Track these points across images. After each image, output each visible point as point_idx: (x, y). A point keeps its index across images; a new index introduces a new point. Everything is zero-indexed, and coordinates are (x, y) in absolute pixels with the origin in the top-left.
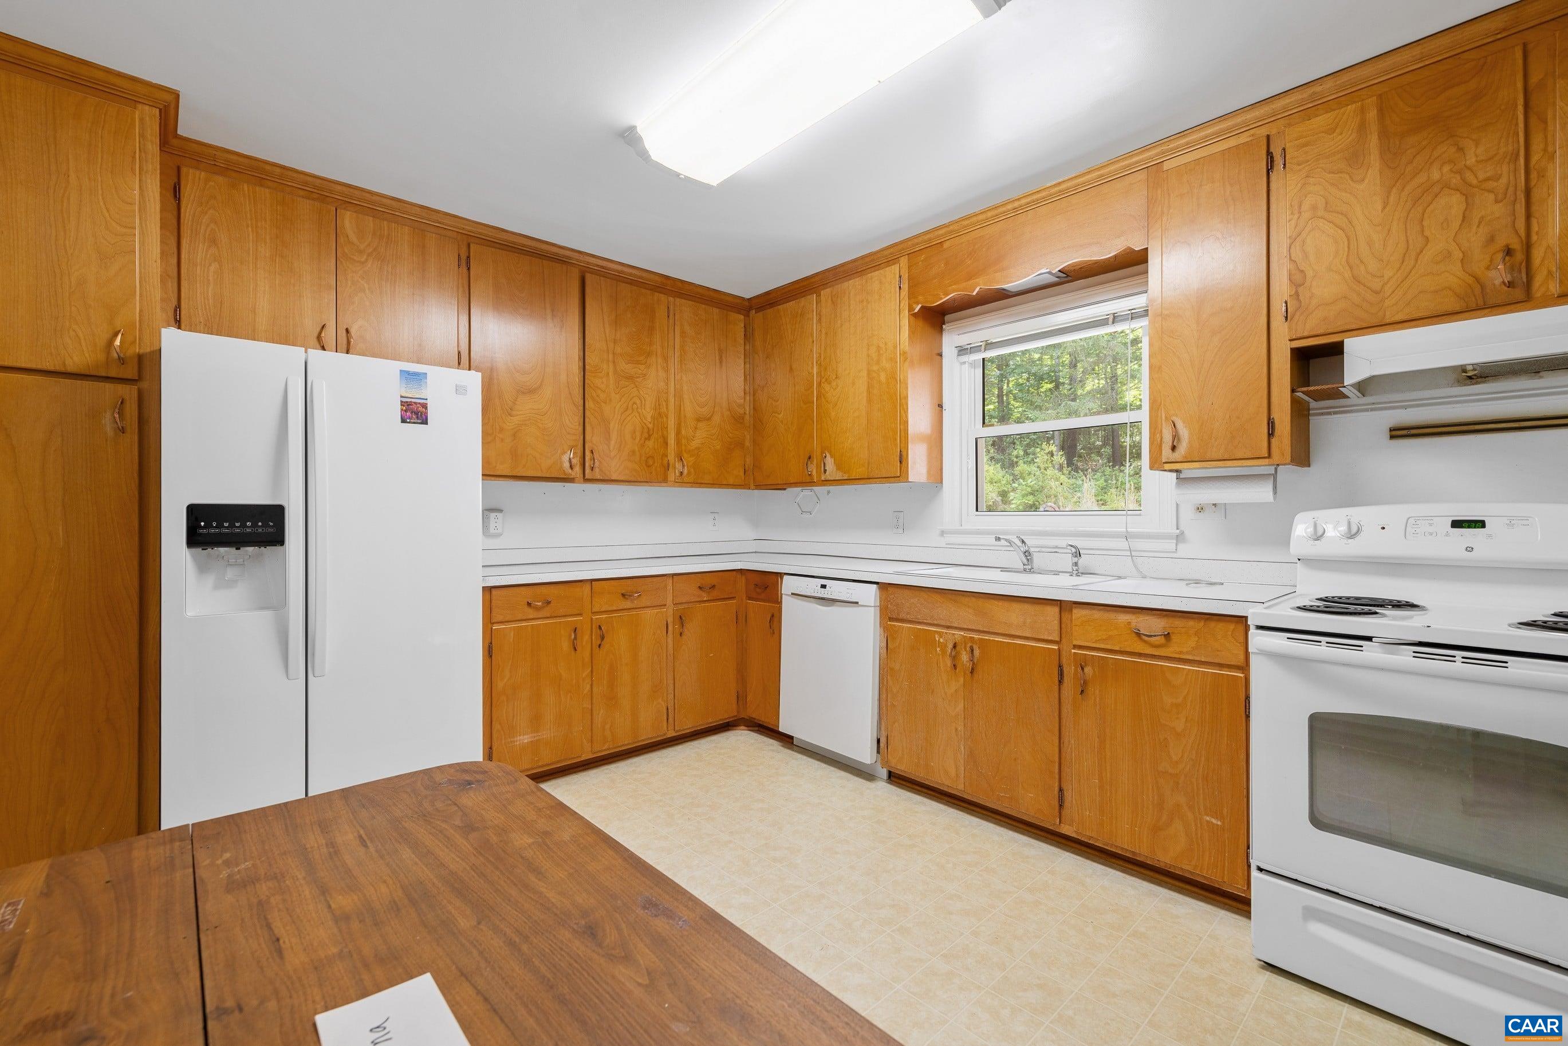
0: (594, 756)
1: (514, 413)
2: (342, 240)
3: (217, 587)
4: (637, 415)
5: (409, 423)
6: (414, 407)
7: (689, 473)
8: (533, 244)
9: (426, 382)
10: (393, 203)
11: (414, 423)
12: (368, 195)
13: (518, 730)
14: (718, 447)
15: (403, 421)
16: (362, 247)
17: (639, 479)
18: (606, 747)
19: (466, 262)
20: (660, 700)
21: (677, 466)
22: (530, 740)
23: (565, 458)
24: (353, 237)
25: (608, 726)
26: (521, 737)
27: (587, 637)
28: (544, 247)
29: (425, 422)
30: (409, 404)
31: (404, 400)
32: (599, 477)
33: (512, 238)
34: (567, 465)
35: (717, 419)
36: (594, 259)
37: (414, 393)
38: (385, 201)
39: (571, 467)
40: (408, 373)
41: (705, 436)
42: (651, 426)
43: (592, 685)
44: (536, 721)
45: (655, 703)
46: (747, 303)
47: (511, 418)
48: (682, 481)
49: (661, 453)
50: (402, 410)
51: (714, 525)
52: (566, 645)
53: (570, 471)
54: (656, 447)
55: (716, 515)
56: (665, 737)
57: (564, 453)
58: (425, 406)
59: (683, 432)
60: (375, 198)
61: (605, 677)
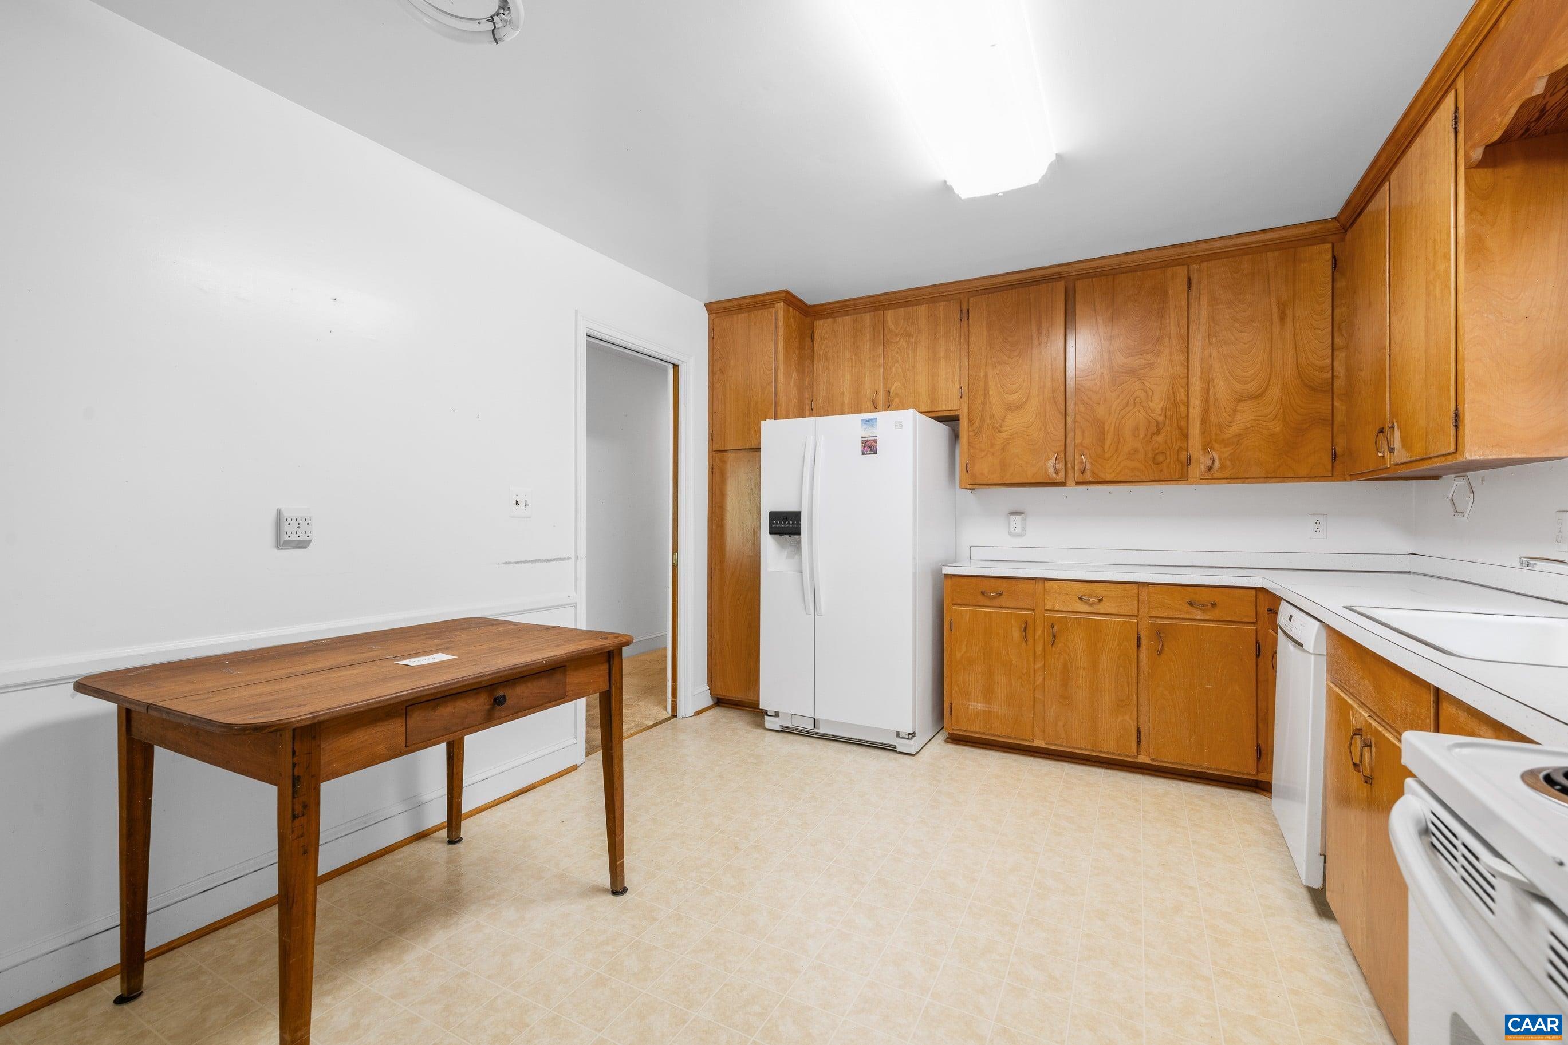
0: (1045, 747)
1: (1002, 429)
2: (886, 332)
3: (787, 557)
4: (1141, 409)
5: (866, 454)
6: (869, 442)
7: (1222, 467)
8: (1018, 276)
9: (877, 425)
10: (915, 292)
11: (869, 454)
12: (899, 294)
13: (973, 697)
14: (1277, 430)
15: (863, 454)
16: (897, 331)
17: (1144, 479)
18: (1059, 742)
19: (964, 315)
20: (1127, 717)
21: (1202, 460)
22: (983, 708)
23: (1050, 464)
24: (892, 327)
25: (1061, 723)
26: (976, 704)
27: (1040, 632)
28: (1031, 274)
29: (875, 453)
30: (866, 441)
31: (864, 439)
32: (1090, 480)
33: (1002, 279)
34: (1051, 470)
35: (1275, 392)
36: (1084, 264)
37: (869, 433)
38: (909, 293)
39: (1056, 472)
40: (866, 420)
41: (1253, 418)
42: (1160, 419)
43: (1044, 678)
44: (988, 694)
45: (1120, 718)
46: (1336, 225)
47: (1001, 434)
48: (1210, 475)
49: (1177, 447)
50: (862, 446)
51: (1318, 530)
52: (1016, 634)
53: (1055, 476)
54: (1169, 441)
55: (1321, 518)
56: (1136, 760)
57: (1049, 459)
58: (875, 441)
59: (1213, 418)
60: (903, 294)
61: (1058, 676)
